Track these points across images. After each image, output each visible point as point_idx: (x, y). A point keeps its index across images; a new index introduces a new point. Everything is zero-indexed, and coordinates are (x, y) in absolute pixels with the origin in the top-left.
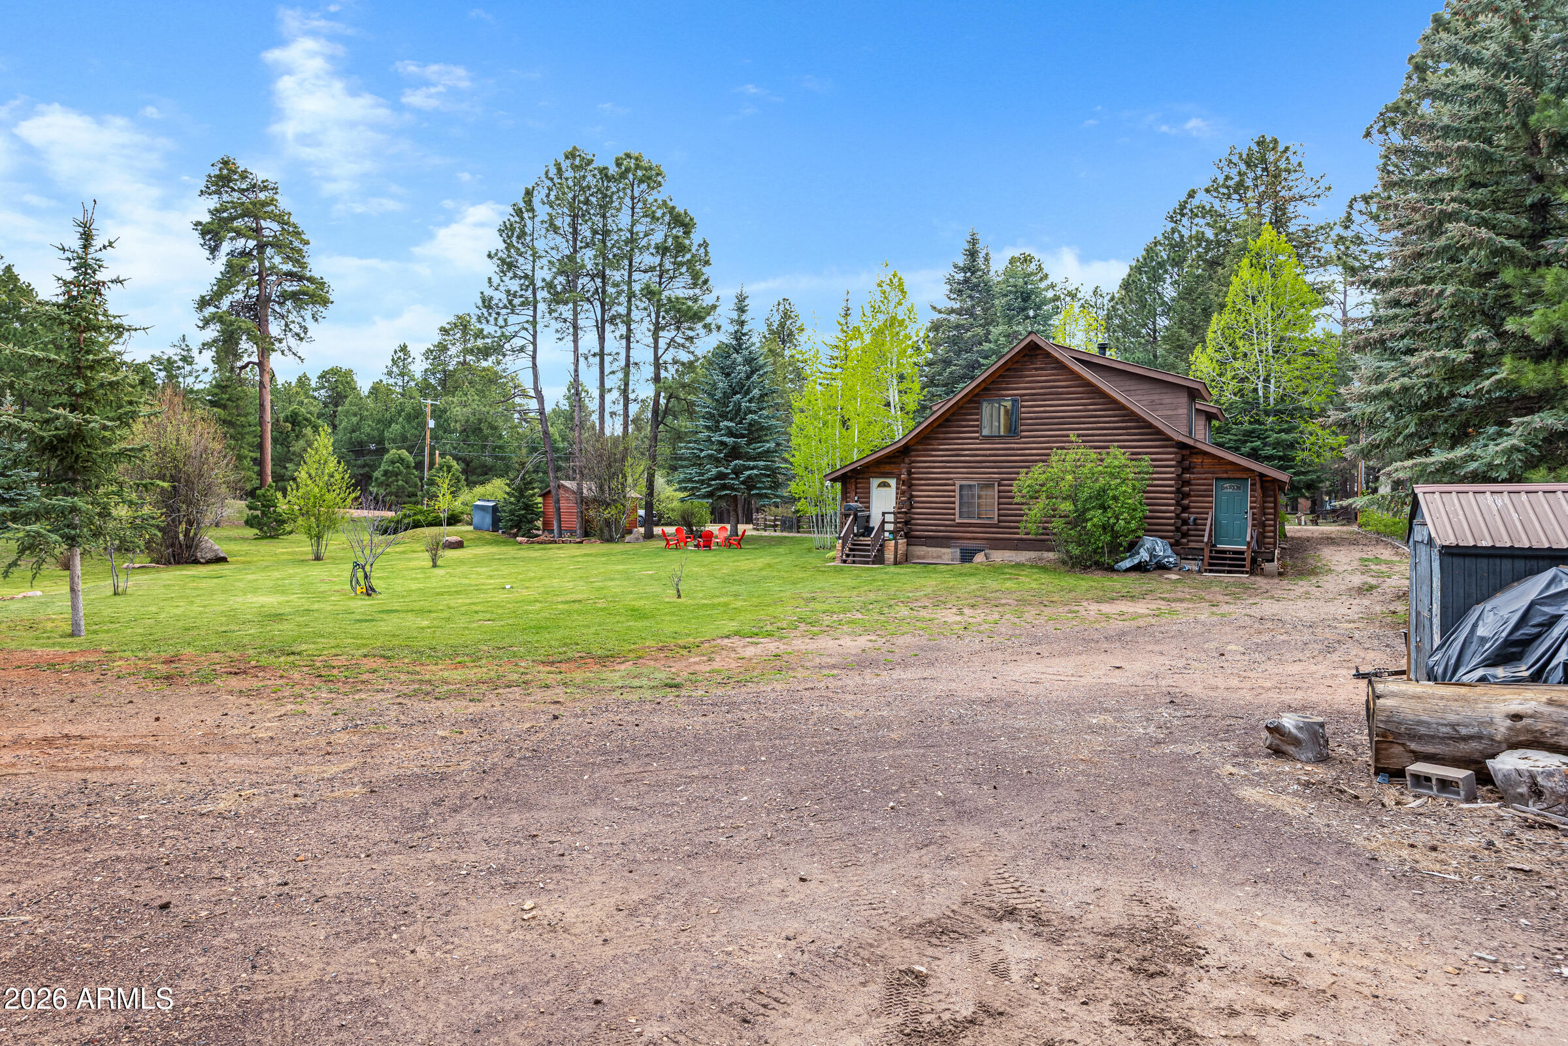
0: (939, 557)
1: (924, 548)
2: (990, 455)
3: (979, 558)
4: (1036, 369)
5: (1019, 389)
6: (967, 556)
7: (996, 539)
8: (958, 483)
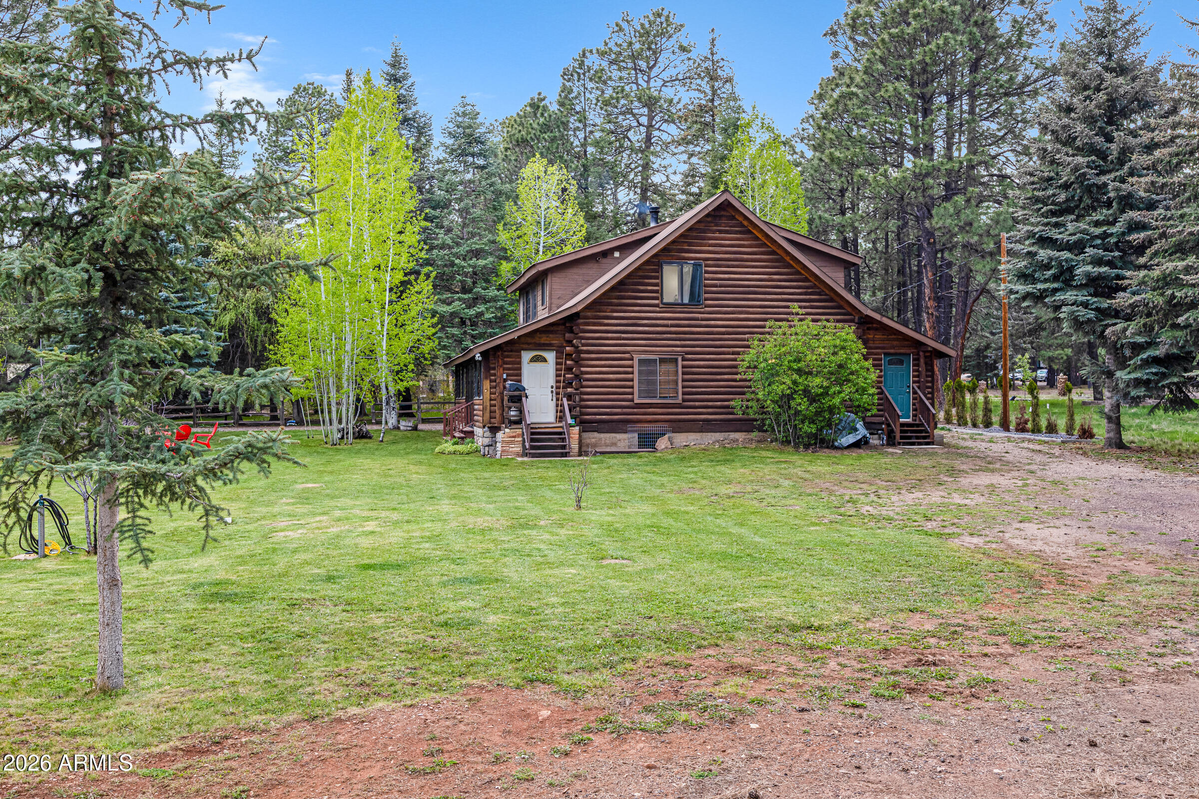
0: (614, 444)
1: (596, 434)
2: (672, 326)
3: (662, 443)
4: (720, 232)
5: (704, 252)
6: (648, 442)
7: (680, 421)
8: (636, 357)
